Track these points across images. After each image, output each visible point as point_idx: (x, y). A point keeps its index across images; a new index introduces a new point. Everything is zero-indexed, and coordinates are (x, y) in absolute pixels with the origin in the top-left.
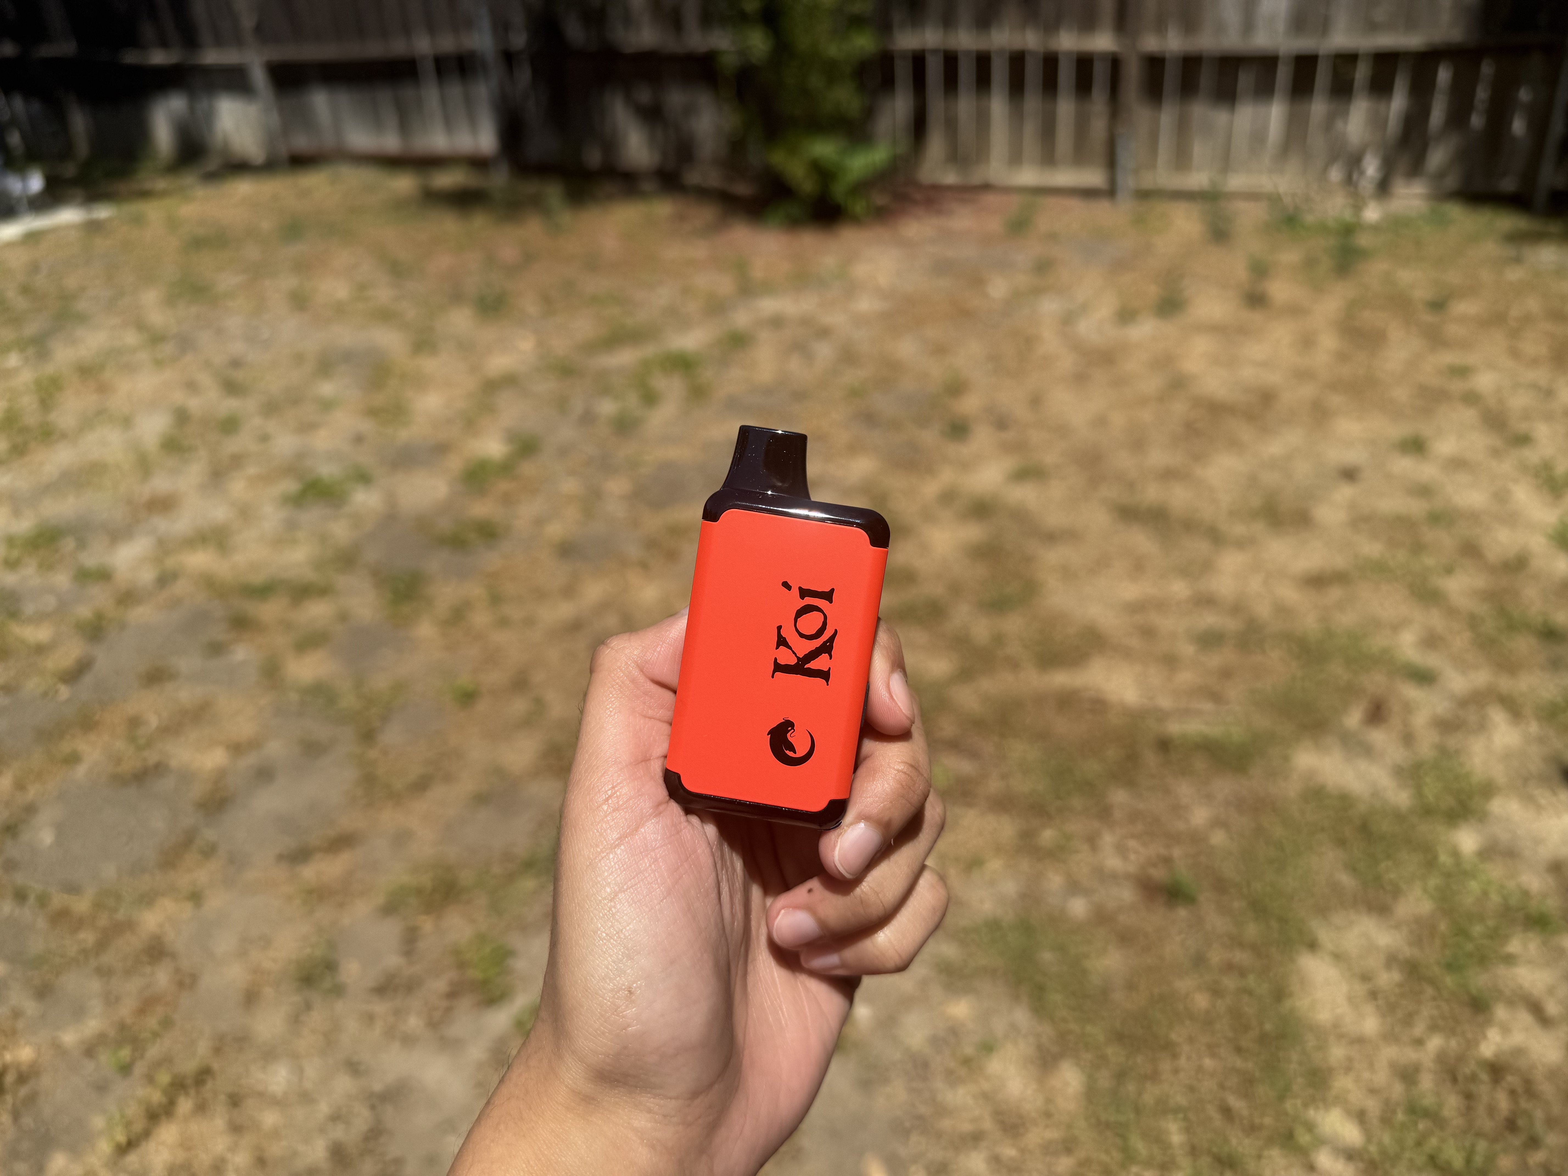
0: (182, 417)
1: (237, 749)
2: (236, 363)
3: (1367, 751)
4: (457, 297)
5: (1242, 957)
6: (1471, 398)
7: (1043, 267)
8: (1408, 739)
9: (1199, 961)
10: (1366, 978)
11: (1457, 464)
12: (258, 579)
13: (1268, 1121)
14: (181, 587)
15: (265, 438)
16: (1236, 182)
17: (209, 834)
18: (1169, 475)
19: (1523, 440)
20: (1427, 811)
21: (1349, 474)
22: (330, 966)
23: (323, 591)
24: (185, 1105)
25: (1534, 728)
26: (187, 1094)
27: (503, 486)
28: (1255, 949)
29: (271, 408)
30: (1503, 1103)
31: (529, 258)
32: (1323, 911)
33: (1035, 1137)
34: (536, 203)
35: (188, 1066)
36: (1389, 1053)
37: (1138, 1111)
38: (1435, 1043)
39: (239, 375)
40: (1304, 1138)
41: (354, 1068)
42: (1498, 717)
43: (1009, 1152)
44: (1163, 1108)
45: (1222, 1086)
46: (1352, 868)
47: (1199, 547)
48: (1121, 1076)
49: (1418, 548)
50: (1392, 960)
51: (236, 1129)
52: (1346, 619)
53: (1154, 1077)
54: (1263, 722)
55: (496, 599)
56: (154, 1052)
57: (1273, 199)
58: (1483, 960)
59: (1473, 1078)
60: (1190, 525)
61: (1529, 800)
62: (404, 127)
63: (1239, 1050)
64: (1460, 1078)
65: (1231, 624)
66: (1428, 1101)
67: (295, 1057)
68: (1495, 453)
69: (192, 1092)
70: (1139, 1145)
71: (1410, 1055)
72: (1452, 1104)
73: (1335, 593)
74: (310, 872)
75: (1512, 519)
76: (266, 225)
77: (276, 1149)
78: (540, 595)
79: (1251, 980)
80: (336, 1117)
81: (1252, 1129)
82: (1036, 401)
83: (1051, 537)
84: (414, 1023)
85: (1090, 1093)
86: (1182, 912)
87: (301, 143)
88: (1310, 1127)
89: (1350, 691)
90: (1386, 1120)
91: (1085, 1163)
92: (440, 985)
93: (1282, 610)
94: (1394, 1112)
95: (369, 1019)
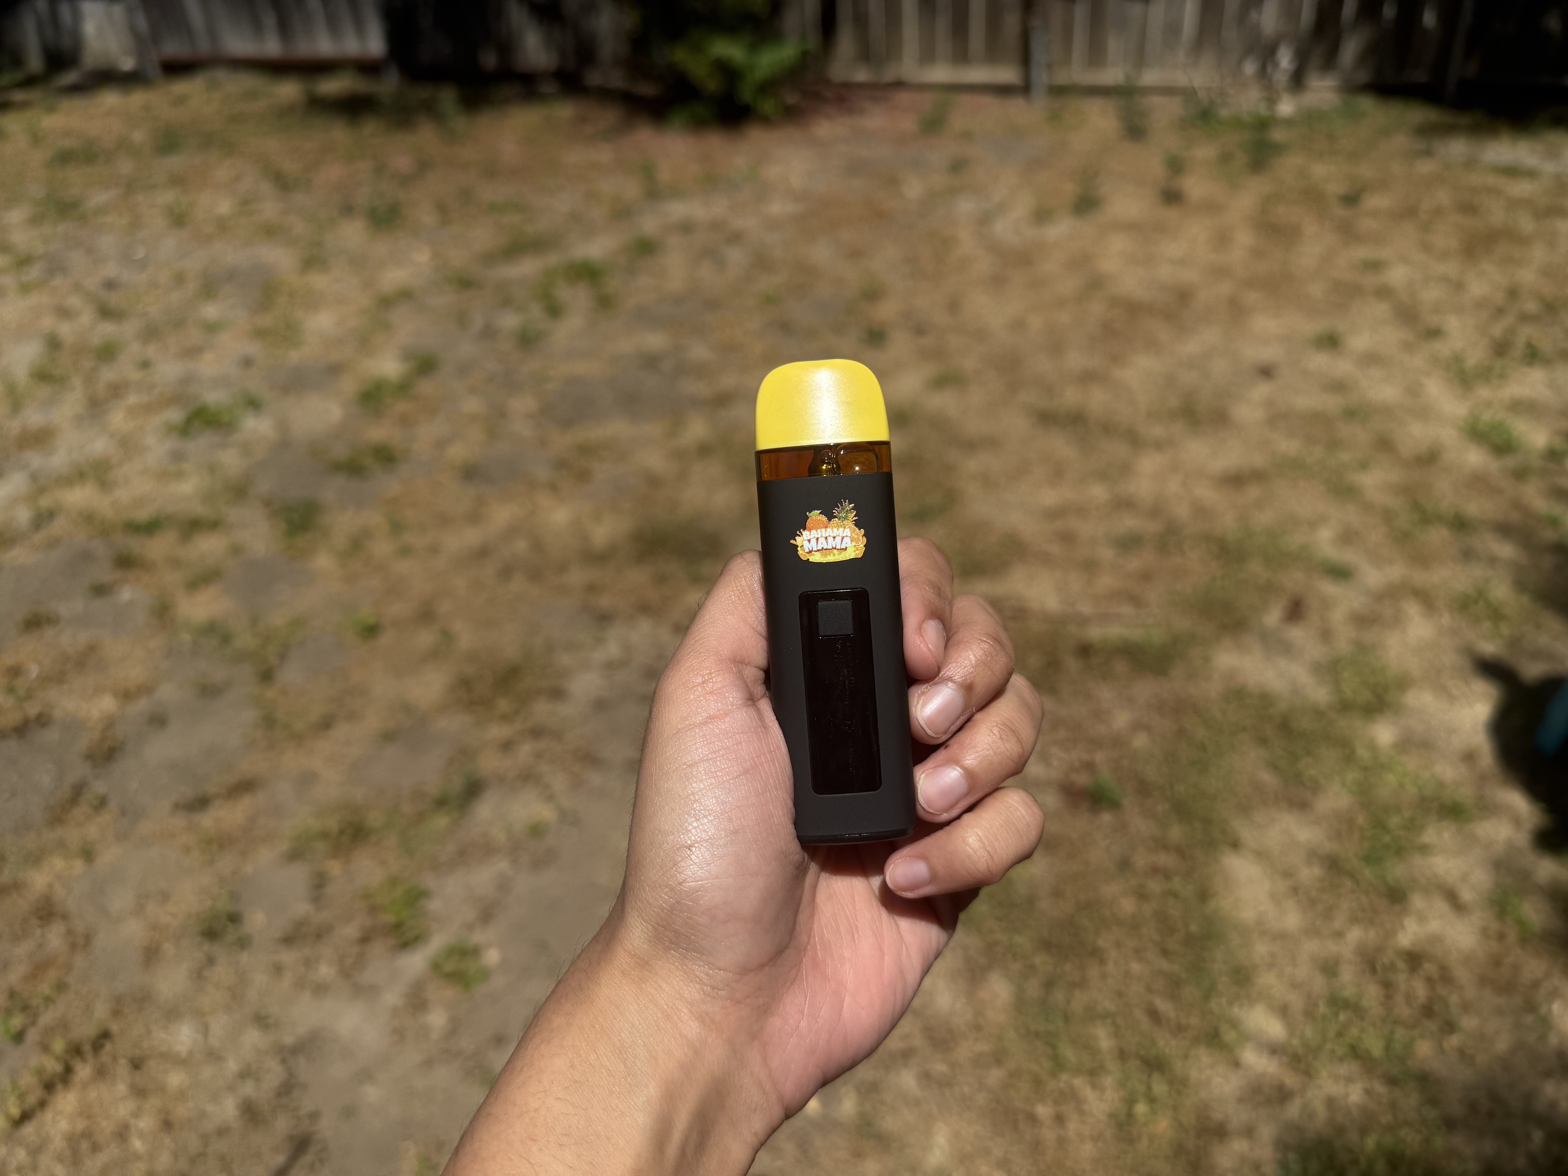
0: (53, 344)
1: (126, 695)
2: (110, 285)
3: (1287, 649)
4: (348, 210)
5: (1165, 860)
6: (1384, 293)
7: (958, 166)
8: (1326, 635)
9: (1124, 865)
10: (1287, 874)
11: (1371, 359)
12: (143, 515)
13: (1194, 1021)
14: (58, 526)
15: (145, 365)
16: (1150, 77)
17: (99, 787)
18: (1087, 378)
19: (1434, 333)
20: (1345, 707)
21: (1266, 372)
22: (234, 918)
23: (214, 525)
24: (83, 1071)
25: (1446, 619)
26: (84, 1060)
27: (402, 407)
28: (1180, 851)
29: (151, 333)
30: (1421, 991)
31: (423, 167)
32: (1245, 809)
33: (965, 1051)
34: (430, 109)
35: (86, 1031)
36: (1311, 947)
37: (1067, 1019)
38: (1355, 934)
39: (114, 299)
40: (1229, 1036)
41: (262, 1021)
42: (1413, 610)
43: (940, 1068)
44: (1092, 1015)
45: (1149, 990)
46: (1273, 766)
47: (1117, 449)
48: (1049, 984)
49: (1334, 444)
50: (1313, 855)
51: (139, 1092)
52: (1264, 518)
53: (1081, 984)
54: (1183, 624)
55: (397, 527)
56: (47, 1018)
57: (1188, 94)
58: (1400, 851)
59: (1392, 967)
60: (1108, 428)
61: (1442, 690)
62: (285, 29)
63: (1165, 953)
64: (1378, 967)
65: (1151, 527)
66: (1349, 992)
67: (199, 1014)
68: (1407, 347)
69: (89, 1056)
70: (1069, 1053)
71: (1332, 947)
72: (1372, 995)
73: (1253, 492)
74: (207, 820)
75: (1425, 413)
76: (138, 136)
77: (181, 1111)
78: (444, 521)
79: (1177, 883)
80: (245, 1074)
81: (1179, 1029)
82: (954, 306)
83: (971, 446)
84: (325, 971)
85: (1020, 1003)
86: (1106, 817)
87: (173, 48)
88: (1234, 1024)
89: (1269, 590)
90: (1309, 1014)
91: (1015, 1074)
92: (351, 931)
93: (1200, 511)
94: (1316, 1005)
95: (278, 970)
